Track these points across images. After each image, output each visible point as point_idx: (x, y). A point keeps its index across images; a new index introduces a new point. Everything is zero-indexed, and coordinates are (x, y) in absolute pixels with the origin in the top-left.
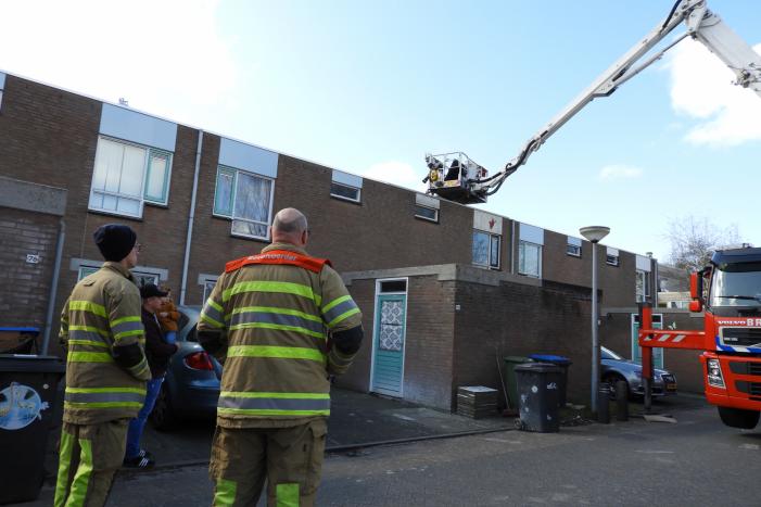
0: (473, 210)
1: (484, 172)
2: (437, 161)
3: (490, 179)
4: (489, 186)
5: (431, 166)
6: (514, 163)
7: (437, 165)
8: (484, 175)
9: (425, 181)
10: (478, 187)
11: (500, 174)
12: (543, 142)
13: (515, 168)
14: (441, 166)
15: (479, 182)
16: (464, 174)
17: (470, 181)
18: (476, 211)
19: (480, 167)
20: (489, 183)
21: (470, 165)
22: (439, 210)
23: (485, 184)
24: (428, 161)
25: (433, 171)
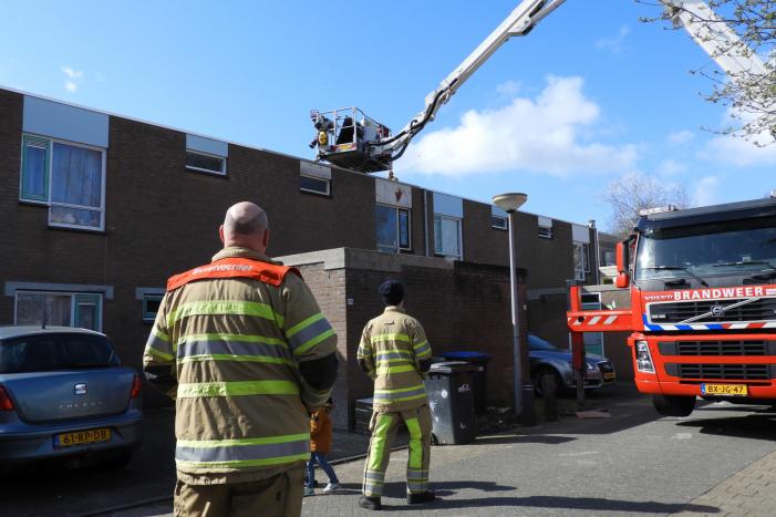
0: (374, 178)
1: (386, 132)
2: (326, 120)
3: (392, 140)
4: (392, 150)
5: (318, 126)
6: (420, 120)
7: (326, 124)
8: (386, 135)
9: (312, 147)
10: (379, 150)
11: (404, 133)
12: (452, 93)
13: (421, 126)
14: (331, 126)
15: (380, 144)
16: (360, 134)
17: (368, 144)
18: (377, 181)
19: (381, 126)
20: (393, 144)
21: (367, 123)
22: (331, 182)
23: (387, 147)
24: (314, 120)
25: (322, 133)
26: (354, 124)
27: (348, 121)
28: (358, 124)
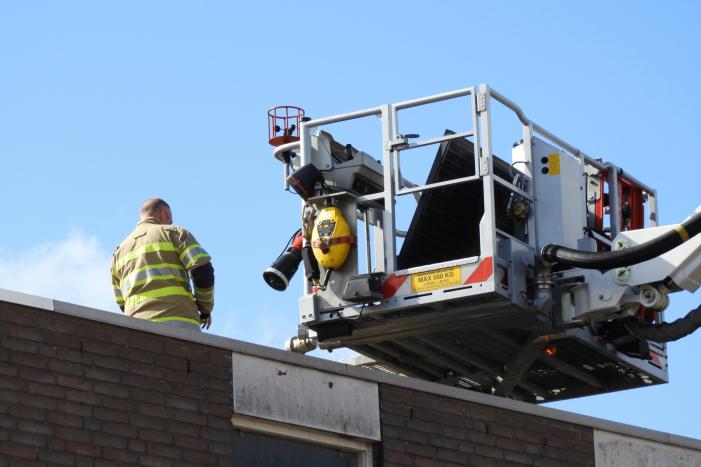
0: (582, 433)
1: (632, 200)
2: (343, 153)
3: (671, 241)
4: (668, 285)
5: (308, 183)
7: (347, 172)
8: (633, 217)
10: (604, 292)
14: (367, 180)
15: (609, 261)
16: (512, 220)
17: (551, 261)
18: (599, 438)
19: (605, 173)
20: (675, 257)
21: (544, 163)
22: (377, 447)
23: (645, 272)
24: (287, 156)
25: (327, 215)
26: (483, 169)
27: (455, 157)
28: (501, 168)
